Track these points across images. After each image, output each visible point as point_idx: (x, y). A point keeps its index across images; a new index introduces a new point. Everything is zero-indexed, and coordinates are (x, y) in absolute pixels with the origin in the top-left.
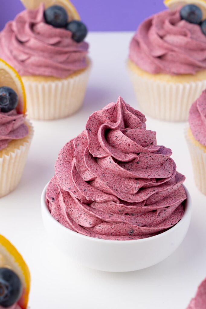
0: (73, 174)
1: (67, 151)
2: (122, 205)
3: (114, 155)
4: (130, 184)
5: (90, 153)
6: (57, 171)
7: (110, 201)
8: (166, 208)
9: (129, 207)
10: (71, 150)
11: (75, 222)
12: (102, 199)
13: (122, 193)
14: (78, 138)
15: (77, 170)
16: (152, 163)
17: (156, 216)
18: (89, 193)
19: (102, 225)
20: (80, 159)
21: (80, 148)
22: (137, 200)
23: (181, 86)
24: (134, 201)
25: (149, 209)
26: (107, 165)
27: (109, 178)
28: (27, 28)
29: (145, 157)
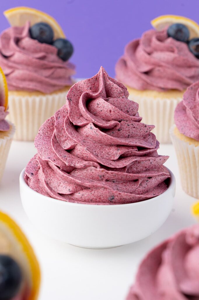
0: (53, 142)
1: (47, 127)
2: (102, 169)
3: (95, 120)
4: (111, 151)
5: (71, 121)
6: (37, 144)
7: (91, 166)
8: (148, 179)
9: (110, 172)
10: (52, 126)
11: (54, 191)
12: (82, 164)
13: (103, 158)
14: (59, 111)
15: (57, 139)
16: (134, 132)
17: (138, 185)
18: (68, 159)
19: (82, 192)
20: (61, 129)
21: (61, 120)
22: (118, 166)
23: (168, 102)
24: (115, 167)
25: (130, 176)
26: (88, 132)
27: (89, 144)
28: (12, 43)
29: (127, 124)
